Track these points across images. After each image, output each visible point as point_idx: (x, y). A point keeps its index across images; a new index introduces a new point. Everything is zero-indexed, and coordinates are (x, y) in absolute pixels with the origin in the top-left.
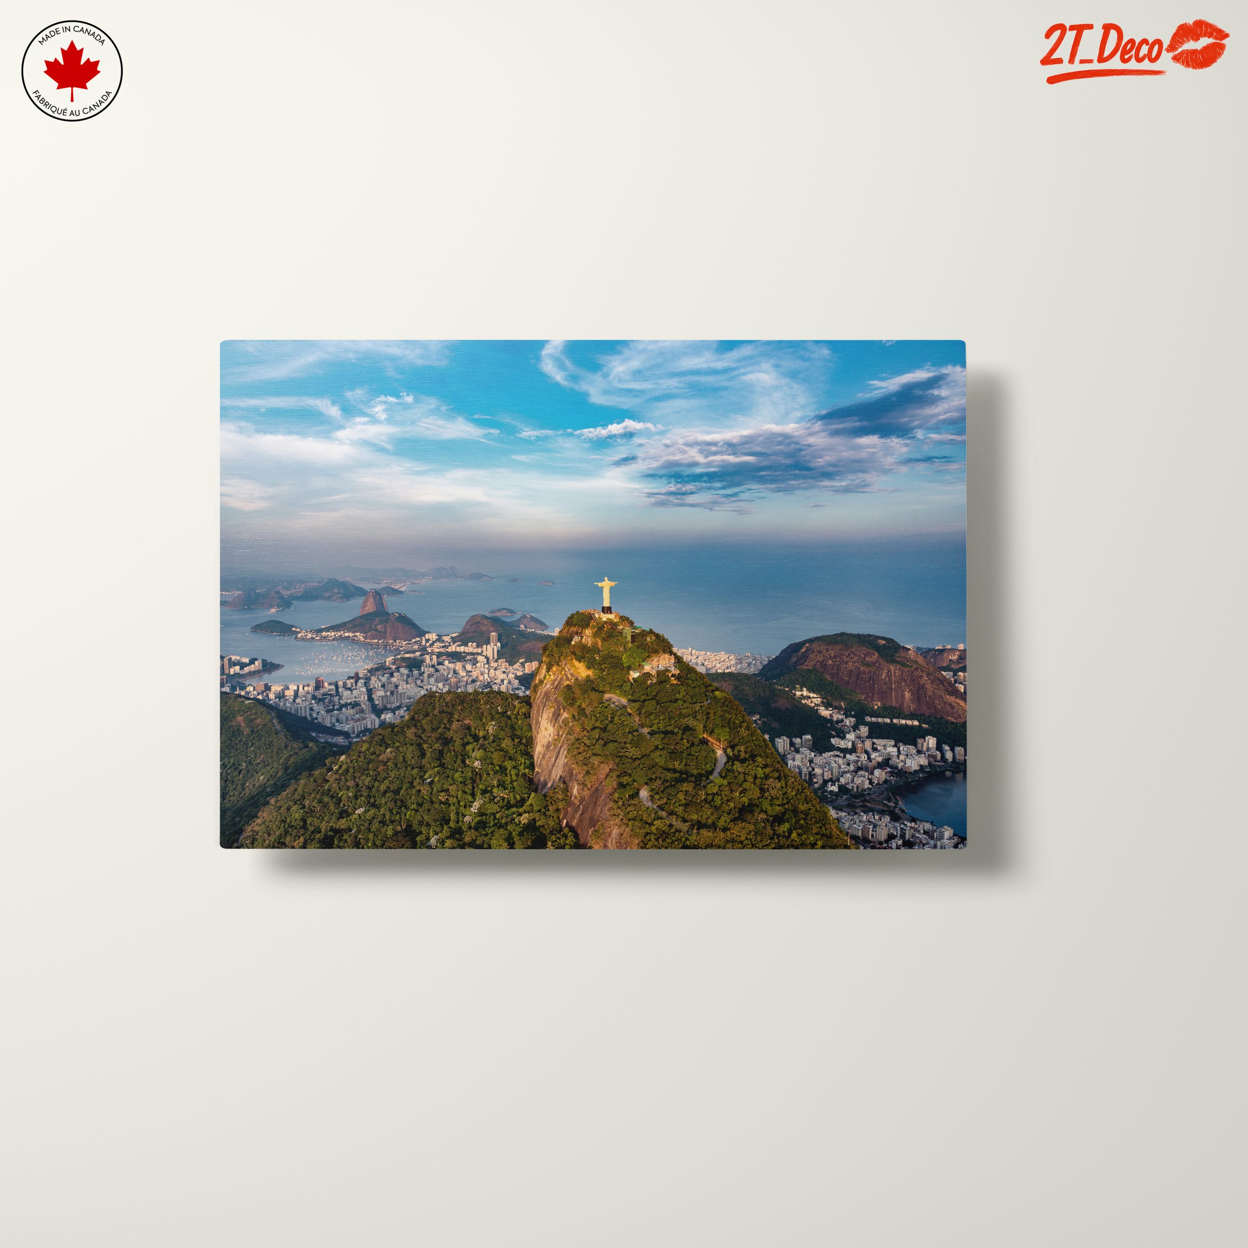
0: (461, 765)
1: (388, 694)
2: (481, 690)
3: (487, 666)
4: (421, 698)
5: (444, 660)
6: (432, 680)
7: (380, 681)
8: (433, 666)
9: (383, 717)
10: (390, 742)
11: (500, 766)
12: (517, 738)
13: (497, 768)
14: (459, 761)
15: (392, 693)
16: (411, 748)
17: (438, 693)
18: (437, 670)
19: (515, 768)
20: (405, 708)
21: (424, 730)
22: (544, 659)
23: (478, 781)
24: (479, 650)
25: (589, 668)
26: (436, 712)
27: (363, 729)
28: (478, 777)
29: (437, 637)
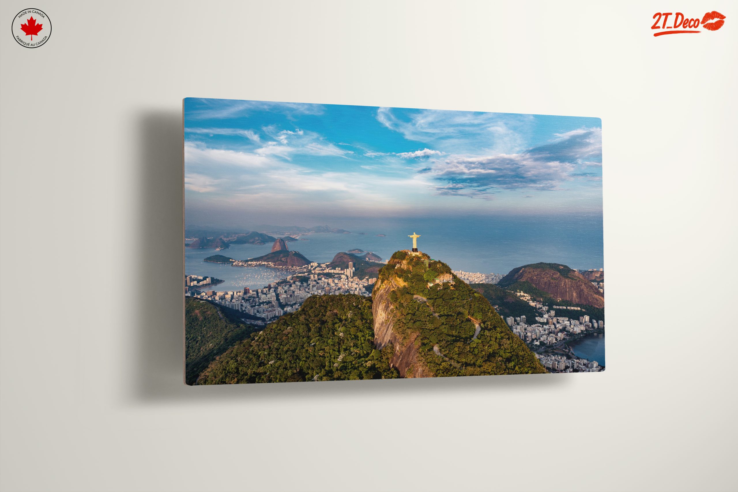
0: (332, 335)
1: (289, 296)
2: (343, 294)
3: (347, 280)
4: (308, 298)
5: (322, 277)
6: (315, 288)
7: (284, 289)
8: (315, 281)
9: (285, 309)
10: (290, 323)
11: (354, 335)
12: (365, 320)
13: (353, 336)
14: (330, 333)
15: (291, 296)
16: (302, 326)
17: (318, 295)
18: (318, 283)
19: (363, 336)
20: (299, 304)
21: (310, 316)
22: (380, 276)
23: (342, 344)
24: (342, 272)
25: (405, 281)
26: (317, 306)
27: (273, 316)
28: (342, 341)
29: (318, 265)
